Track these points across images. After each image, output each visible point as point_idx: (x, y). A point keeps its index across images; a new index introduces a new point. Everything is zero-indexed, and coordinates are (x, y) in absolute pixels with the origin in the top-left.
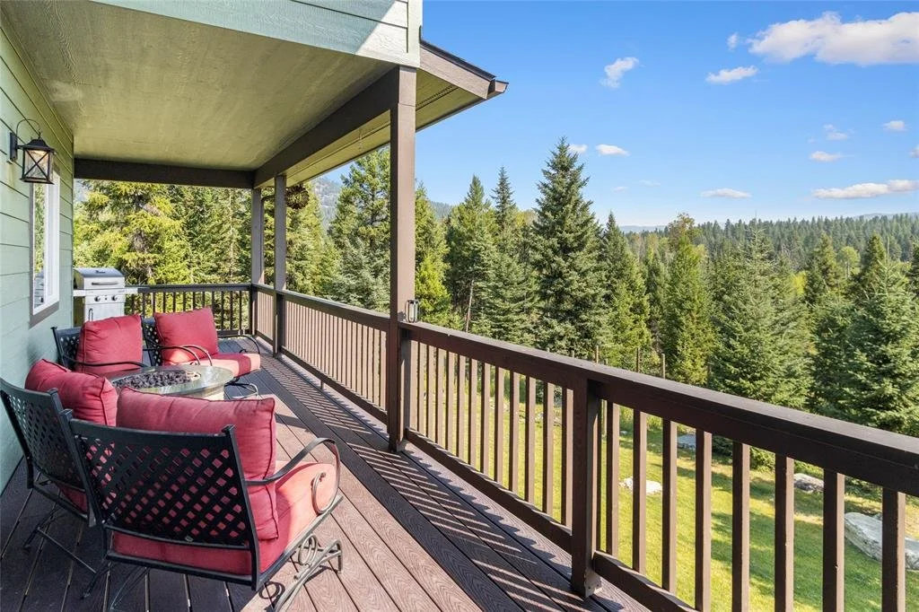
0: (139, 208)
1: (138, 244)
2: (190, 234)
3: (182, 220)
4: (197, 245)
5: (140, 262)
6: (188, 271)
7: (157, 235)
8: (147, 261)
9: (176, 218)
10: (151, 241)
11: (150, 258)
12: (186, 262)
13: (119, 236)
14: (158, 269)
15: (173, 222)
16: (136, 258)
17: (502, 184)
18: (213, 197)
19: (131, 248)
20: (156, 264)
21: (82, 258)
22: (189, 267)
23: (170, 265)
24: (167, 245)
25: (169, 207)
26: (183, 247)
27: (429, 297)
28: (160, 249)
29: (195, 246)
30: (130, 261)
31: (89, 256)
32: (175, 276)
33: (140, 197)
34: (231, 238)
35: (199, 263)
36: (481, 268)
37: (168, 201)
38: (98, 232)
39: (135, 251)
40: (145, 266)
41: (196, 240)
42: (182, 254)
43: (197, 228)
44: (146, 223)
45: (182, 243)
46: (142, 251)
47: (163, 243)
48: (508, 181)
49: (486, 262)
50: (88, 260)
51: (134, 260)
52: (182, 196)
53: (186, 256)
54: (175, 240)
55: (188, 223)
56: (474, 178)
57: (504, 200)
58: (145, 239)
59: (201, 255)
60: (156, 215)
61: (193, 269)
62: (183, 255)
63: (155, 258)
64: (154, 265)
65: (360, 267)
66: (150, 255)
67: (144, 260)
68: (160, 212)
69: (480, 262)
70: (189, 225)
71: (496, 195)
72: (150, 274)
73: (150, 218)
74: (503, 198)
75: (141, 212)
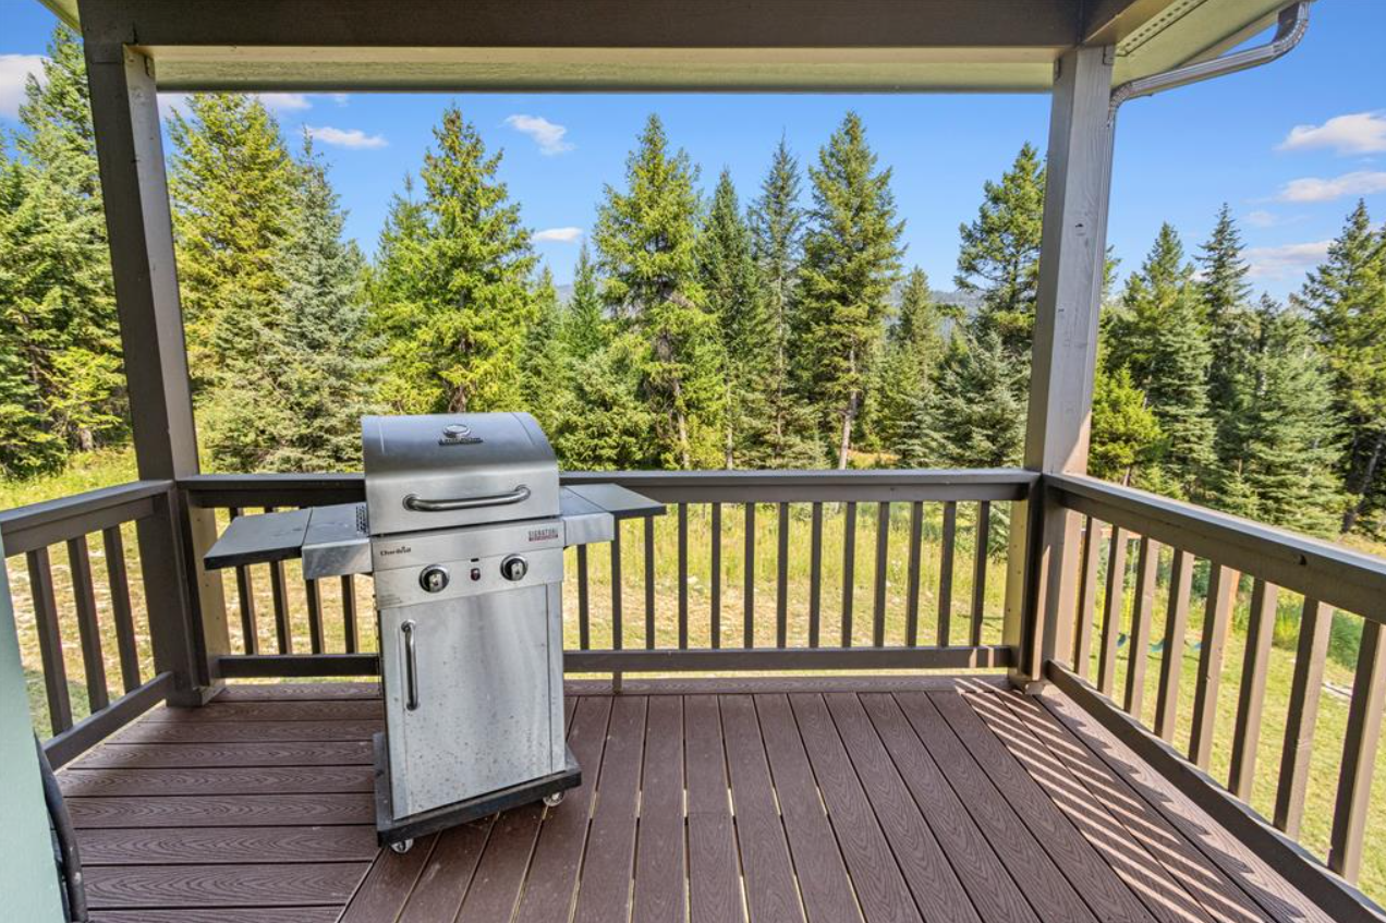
0: (663, 299)
1: (664, 350)
2: (727, 334)
3: (715, 316)
4: (735, 350)
5: (666, 375)
6: (725, 388)
7: (686, 336)
8: (675, 374)
9: (709, 311)
10: (679, 345)
11: (678, 368)
12: (722, 376)
13: (640, 339)
14: (688, 385)
15: (708, 317)
16: (661, 370)
17: (1220, 232)
18: (757, 280)
19: (654, 356)
20: (686, 378)
21: (597, 370)
22: (725, 381)
23: (703, 380)
24: (698, 351)
25: (702, 296)
26: (718, 353)
27: (1129, 438)
28: (689, 356)
29: (733, 352)
30: (653, 375)
31: (606, 368)
32: (709, 395)
33: (665, 284)
34: (781, 339)
35: (737, 377)
36: (1176, 382)
37: (699, 286)
38: (616, 334)
39: (659, 360)
40: (672, 381)
41: (733, 344)
42: (717, 363)
43: (735, 326)
44: (673, 318)
45: (718, 347)
46: (668, 360)
47: (694, 348)
48: (1234, 226)
49: (1188, 371)
50: (605, 373)
51: (658, 373)
52: (716, 280)
53: (722, 366)
54: (708, 344)
55: (723, 319)
56: (1165, 227)
57: (1220, 264)
58: (671, 342)
59: (740, 365)
60: (685, 307)
61: (730, 384)
62: (718, 365)
63: (683, 369)
64: (683, 380)
65: (992, 382)
66: (678, 365)
67: (670, 372)
68: (691, 304)
69: (1175, 371)
70: (725, 323)
71: (1205, 254)
72: (677, 392)
73: (678, 311)
74: (1221, 258)
75: (666, 303)
